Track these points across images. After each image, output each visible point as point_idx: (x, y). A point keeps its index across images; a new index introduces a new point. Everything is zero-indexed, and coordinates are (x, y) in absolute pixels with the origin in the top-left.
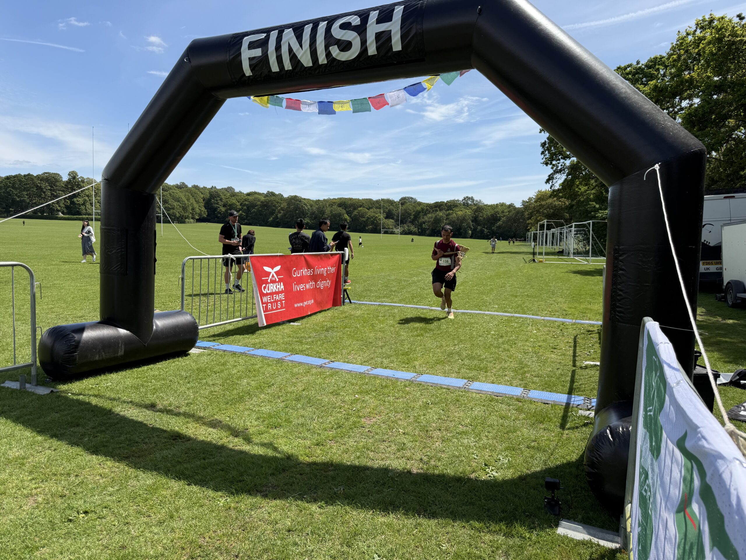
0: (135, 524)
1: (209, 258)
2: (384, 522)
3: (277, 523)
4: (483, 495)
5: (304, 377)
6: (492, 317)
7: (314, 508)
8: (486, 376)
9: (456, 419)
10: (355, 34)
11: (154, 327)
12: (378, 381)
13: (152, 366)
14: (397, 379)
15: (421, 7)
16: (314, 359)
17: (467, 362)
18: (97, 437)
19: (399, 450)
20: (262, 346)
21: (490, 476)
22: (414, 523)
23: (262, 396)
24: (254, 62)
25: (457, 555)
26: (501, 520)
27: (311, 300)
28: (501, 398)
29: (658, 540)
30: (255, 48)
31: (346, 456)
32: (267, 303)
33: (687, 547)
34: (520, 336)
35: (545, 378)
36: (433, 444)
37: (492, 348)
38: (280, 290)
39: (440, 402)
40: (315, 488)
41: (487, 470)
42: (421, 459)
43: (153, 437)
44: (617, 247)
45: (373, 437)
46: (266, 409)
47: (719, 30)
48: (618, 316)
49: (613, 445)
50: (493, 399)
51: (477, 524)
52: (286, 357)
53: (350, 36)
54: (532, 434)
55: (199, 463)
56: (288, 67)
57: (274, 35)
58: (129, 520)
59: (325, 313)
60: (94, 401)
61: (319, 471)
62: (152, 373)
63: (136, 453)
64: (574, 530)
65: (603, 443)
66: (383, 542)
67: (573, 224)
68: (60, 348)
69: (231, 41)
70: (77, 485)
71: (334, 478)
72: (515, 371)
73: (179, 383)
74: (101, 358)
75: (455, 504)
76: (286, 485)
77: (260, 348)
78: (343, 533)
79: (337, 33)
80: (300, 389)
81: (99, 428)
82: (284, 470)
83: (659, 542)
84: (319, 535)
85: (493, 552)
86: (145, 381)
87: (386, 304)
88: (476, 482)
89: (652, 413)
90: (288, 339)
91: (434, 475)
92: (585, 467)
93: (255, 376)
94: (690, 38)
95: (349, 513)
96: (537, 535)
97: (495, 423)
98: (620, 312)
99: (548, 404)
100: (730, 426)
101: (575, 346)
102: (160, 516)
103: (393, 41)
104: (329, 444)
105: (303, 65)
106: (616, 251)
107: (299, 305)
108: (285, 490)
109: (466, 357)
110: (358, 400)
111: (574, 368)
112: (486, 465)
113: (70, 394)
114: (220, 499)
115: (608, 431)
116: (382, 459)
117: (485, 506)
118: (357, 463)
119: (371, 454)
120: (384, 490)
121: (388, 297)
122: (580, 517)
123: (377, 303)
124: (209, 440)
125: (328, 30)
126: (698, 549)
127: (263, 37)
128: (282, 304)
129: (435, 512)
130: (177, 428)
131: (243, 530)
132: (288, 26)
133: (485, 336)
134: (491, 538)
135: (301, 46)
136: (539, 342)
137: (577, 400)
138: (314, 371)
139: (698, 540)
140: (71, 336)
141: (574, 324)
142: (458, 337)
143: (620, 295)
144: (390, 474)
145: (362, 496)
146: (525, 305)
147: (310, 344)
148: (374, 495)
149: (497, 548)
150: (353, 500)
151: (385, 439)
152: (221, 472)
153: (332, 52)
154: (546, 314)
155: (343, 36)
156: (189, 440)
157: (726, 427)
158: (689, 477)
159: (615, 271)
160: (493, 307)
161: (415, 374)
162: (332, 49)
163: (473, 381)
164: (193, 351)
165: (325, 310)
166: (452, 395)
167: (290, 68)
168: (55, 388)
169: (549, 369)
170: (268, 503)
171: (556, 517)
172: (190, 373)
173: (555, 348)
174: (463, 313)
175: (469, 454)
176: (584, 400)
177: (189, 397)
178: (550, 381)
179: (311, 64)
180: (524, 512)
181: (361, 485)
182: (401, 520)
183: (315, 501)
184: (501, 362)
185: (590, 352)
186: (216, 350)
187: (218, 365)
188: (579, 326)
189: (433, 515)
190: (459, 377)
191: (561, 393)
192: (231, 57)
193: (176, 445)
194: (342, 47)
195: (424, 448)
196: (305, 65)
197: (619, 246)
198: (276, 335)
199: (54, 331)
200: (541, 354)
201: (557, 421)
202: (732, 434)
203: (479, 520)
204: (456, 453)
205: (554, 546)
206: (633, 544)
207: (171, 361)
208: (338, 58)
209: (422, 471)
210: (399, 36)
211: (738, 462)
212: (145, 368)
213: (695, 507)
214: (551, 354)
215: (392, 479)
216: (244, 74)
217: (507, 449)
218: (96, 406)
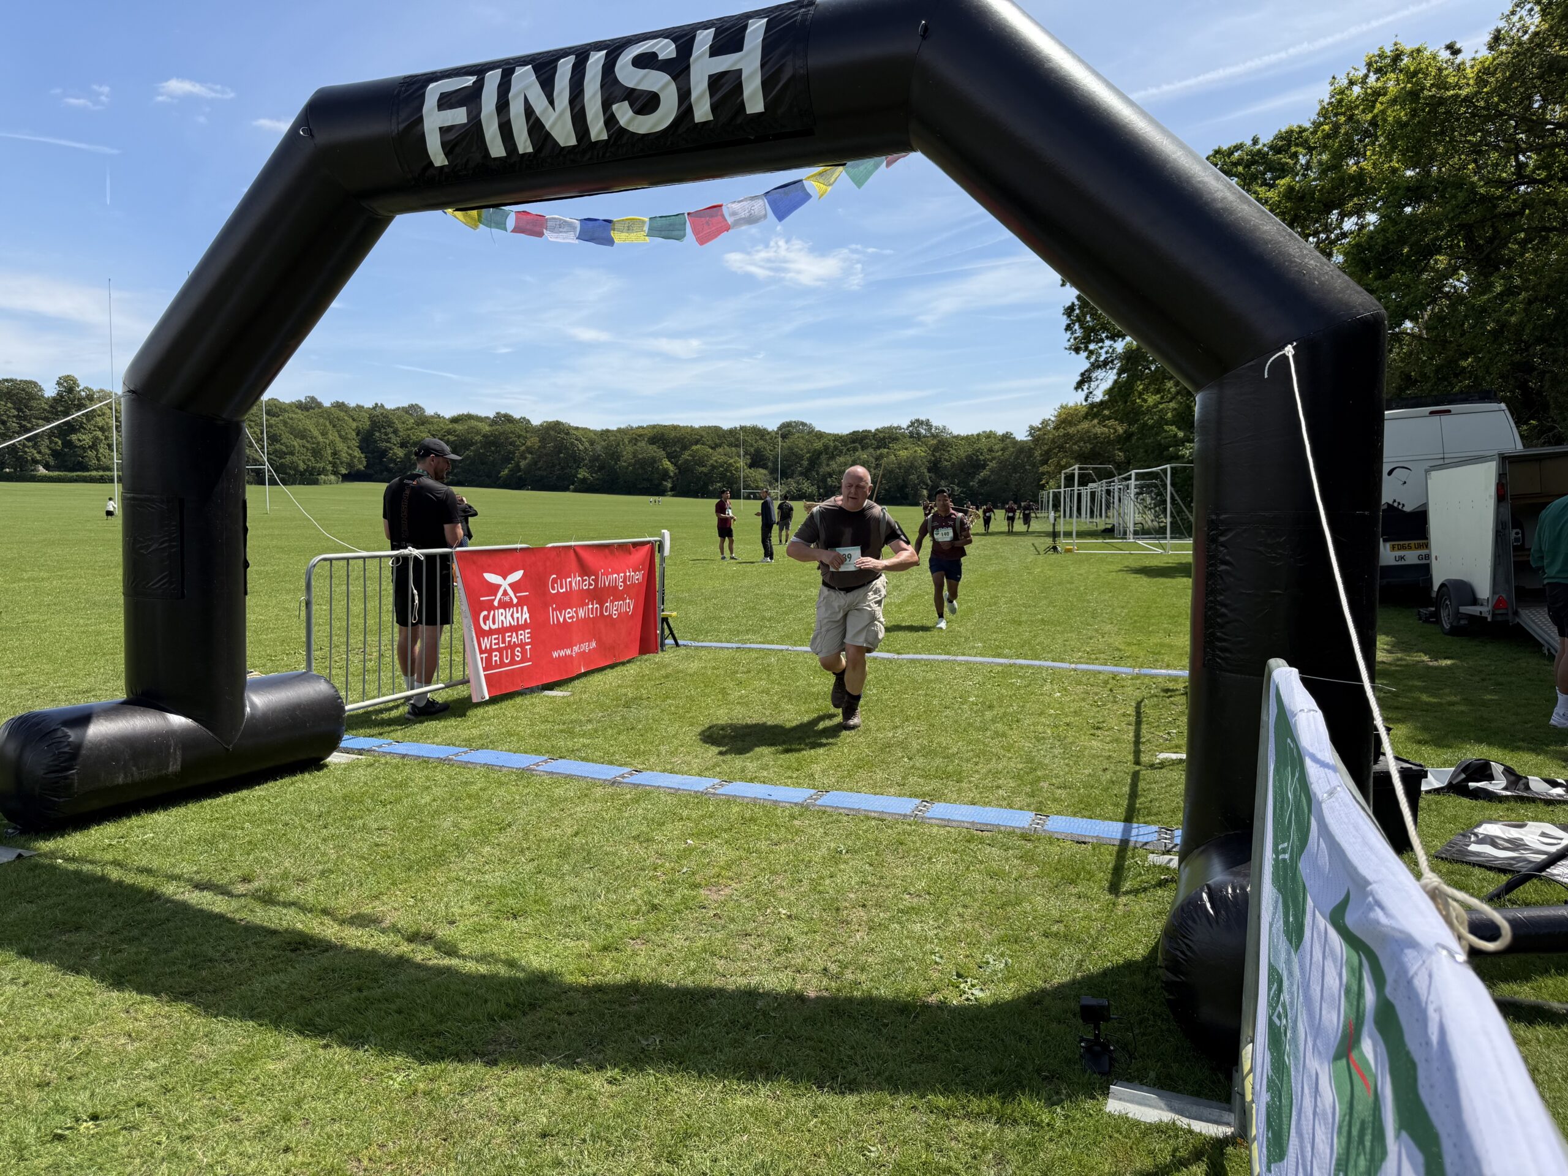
0: (206, 1139)
1: (364, 558)
2: (748, 1106)
3: (517, 1120)
4: (954, 1040)
5: (577, 806)
6: (971, 667)
7: (597, 1082)
8: (959, 791)
9: (898, 882)
10: (666, 78)
11: (248, 709)
12: (735, 809)
13: (245, 793)
14: (775, 802)
15: (804, 21)
16: (598, 767)
17: (920, 762)
18: (120, 951)
19: (778, 953)
20: (486, 743)
21: (968, 999)
22: (811, 1106)
23: (487, 850)
24: (451, 136)
25: (900, 1168)
26: (990, 1091)
27: (590, 641)
28: (989, 834)
29: (1303, 1118)
30: (452, 107)
31: (666, 970)
32: (489, 651)
33: (1355, 1132)
34: (1028, 705)
35: (1079, 789)
36: (850, 937)
37: (971, 730)
38: (522, 622)
39: (866, 847)
40: (601, 1042)
41: (962, 986)
42: (825, 969)
43: (247, 947)
44: (1214, 517)
45: (724, 927)
46: (495, 878)
47: (1412, 75)
48: (1220, 657)
49: (1214, 925)
50: (973, 836)
51: (941, 1101)
52: (537, 765)
53: (656, 81)
54: (1054, 906)
55: (347, 999)
56: (525, 148)
57: (493, 79)
58: (192, 1130)
59: (623, 668)
60: (115, 874)
61: (607, 1005)
62: (244, 808)
63: (209, 983)
64: (1140, 1104)
65: (1194, 921)
66: (745, 1150)
67: (1133, 472)
68: (37, 761)
69: (399, 92)
70: (77, 1058)
71: (639, 1019)
72: (1018, 777)
73: (303, 827)
74: (129, 780)
75: (895, 1060)
76: (536, 1037)
77: (482, 747)
78: (659, 1134)
79: (627, 74)
80: (569, 831)
81: (126, 933)
82: (533, 1007)
83: (1303, 1122)
84: (609, 1142)
85: (975, 1158)
86: (229, 827)
87: (753, 646)
88: (939, 1012)
89: (1287, 856)
90: (543, 727)
91: (850, 1000)
92: (1161, 971)
93: (470, 809)
94: (1357, 90)
95: (672, 1090)
96: (1066, 1118)
97: (979, 887)
98: (1224, 650)
99: (1085, 843)
100: (1432, 878)
101: (1139, 723)
102: (260, 1119)
103: (746, 93)
104: (631, 946)
105: (556, 143)
106: (1213, 524)
107: (562, 653)
108: (536, 1049)
109: (919, 751)
110: (689, 851)
111: (1138, 768)
112: (959, 975)
113: (60, 861)
114: (395, 1076)
115: (1205, 896)
116: (744, 974)
117: (957, 1062)
118: (689, 982)
119: (720, 964)
120: (748, 1038)
121: (755, 632)
122: (1152, 1074)
123: (734, 645)
124: (370, 948)
125: (609, 68)
126: (1373, 1135)
127: (470, 83)
128: (524, 652)
129: (855, 1079)
130: (299, 926)
131: (445, 1140)
132: (523, 61)
133: (956, 706)
134: (972, 1129)
135: (552, 102)
136: (1067, 716)
137: (1144, 832)
138: (598, 792)
139: (1374, 1115)
140: (59, 734)
141: (1138, 677)
142: (902, 711)
143: (1223, 615)
144: (760, 1004)
145: (702, 1053)
146: (1038, 640)
147: (591, 737)
148: (727, 1050)
149: (984, 1149)
150: (680, 1063)
151: (749, 931)
152: (396, 1016)
153: (618, 116)
154: (1081, 657)
155: (639, 83)
156: (327, 951)
157: (1424, 881)
158: (1355, 988)
159: (1211, 565)
160: (974, 647)
161: (813, 792)
162: (617, 109)
163: (932, 801)
164: (335, 758)
165: (623, 664)
166: (890, 831)
167: (530, 150)
168: (28, 849)
169: (1086, 772)
170: (499, 1078)
171: (1105, 1078)
172: (329, 807)
173: (1098, 728)
174: (912, 661)
175: (925, 953)
176: (1159, 832)
177: (326, 859)
178: (1089, 796)
179: (573, 141)
180: (1038, 1071)
181: (699, 1031)
182: (783, 1101)
183: (600, 1067)
184: (989, 761)
185: (1169, 733)
186: (385, 754)
187: (389, 787)
188: (1146, 681)
189: (851, 1086)
190: (905, 795)
191: (1111, 819)
192: (402, 127)
193: (299, 962)
194: (638, 105)
195: (832, 945)
196: (562, 145)
197: (1216, 514)
198: (517, 718)
199: (21, 724)
200: (1070, 740)
201: (1104, 877)
202: (1434, 895)
203: (947, 1091)
204: (898, 953)
205: (1100, 1138)
206: (1258, 1127)
207: (287, 780)
208: (631, 129)
209: (826, 994)
210: (757, 81)
211: (1444, 953)
212: (230, 797)
213: (1368, 1048)
214: (1090, 740)
215: (765, 1014)
216: (431, 163)
217: (1002, 940)
218: (120, 883)
